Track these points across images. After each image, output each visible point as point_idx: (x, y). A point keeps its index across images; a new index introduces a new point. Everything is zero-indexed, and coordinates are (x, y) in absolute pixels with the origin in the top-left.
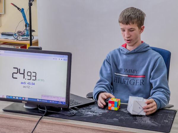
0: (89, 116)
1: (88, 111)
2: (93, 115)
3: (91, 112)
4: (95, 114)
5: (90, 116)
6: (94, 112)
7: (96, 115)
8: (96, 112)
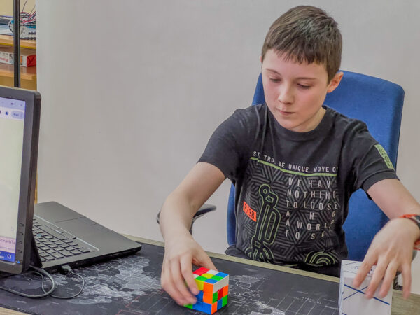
0: (96, 301)
1: (102, 282)
2: (113, 298)
3: (110, 285)
4: (118, 294)
5: (102, 300)
6: (119, 288)
7: (121, 298)
8: (126, 286)
